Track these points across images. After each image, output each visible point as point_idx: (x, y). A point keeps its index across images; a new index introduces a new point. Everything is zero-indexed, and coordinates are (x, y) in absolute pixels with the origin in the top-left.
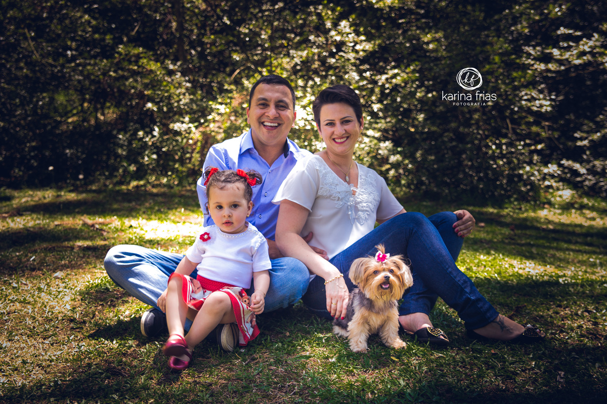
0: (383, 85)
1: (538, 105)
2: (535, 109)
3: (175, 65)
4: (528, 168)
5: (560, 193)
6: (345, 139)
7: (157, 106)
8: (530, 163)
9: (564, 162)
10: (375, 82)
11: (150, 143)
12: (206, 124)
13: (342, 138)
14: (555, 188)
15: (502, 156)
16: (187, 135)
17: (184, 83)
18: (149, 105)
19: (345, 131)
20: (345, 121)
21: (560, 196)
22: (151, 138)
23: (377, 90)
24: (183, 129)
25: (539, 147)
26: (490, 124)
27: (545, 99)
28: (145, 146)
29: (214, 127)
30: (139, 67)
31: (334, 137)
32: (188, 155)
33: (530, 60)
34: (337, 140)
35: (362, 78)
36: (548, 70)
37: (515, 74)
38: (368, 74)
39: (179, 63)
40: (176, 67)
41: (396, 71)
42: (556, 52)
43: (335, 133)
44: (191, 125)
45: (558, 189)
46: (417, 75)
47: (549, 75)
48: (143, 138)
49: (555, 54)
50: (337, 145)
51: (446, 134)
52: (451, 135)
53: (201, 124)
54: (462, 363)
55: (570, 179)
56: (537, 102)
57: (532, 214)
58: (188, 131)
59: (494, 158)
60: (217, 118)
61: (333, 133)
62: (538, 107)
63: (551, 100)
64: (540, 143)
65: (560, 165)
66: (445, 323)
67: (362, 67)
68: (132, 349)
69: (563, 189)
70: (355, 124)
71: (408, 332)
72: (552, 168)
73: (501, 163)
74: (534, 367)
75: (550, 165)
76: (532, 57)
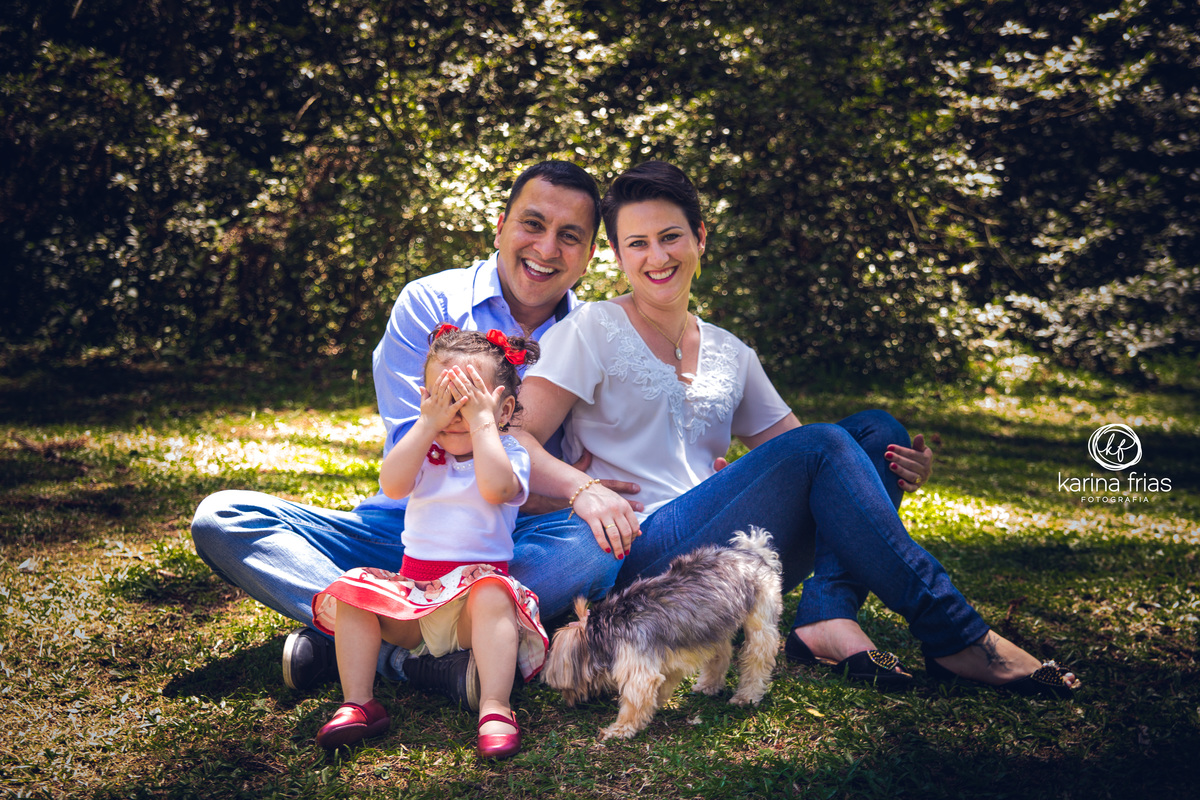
0: (638, 138)
1: (972, 185)
2: (966, 191)
3: (168, 86)
4: (944, 312)
5: (1008, 361)
6: (670, 272)
7: (136, 181)
8: (947, 300)
9: (1011, 298)
10: (620, 133)
11: (124, 263)
12: (246, 220)
13: (663, 270)
14: (996, 352)
15: (891, 287)
16: (205, 245)
17: (191, 129)
18: (120, 178)
19: (670, 255)
20: (667, 237)
21: (1009, 369)
22: (125, 253)
23: (624, 147)
24: (195, 232)
25: (966, 269)
26: (866, 221)
27: (982, 170)
28: (113, 269)
29: (265, 226)
30: (91, 90)
31: (646, 269)
32: (211, 291)
33: (949, 90)
34: (653, 276)
35: (594, 121)
36: (984, 111)
37: (915, 118)
38: (602, 113)
39: (176, 84)
40: (171, 92)
41: (664, 107)
42: (999, 73)
43: (649, 260)
44: (212, 223)
45: (1003, 355)
46: (710, 117)
47: (987, 120)
48: (108, 251)
49: (997, 76)
50: (656, 286)
51: (775, 242)
52: (786, 244)
53: (234, 221)
54: (947, 716)
55: (1027, 334)
56: (969, 177)
57: (964, 408)
58: (207, 236)
59: (874, 292)
60: (273, 207)
61: (645, 261)
62: (970, 188)
63: (994, 172)
64: (967, 261)
65: (1008, 306)
66: (886, 638)
67: (592, 100)
68: (268, 716)
69: (1013, 355)
70: (687, 241)
71: (824, 661)
72: (992, 313)
73: (890, 301)
74: (1085, 719)
75: (988, 306)
76: (951, 83)
